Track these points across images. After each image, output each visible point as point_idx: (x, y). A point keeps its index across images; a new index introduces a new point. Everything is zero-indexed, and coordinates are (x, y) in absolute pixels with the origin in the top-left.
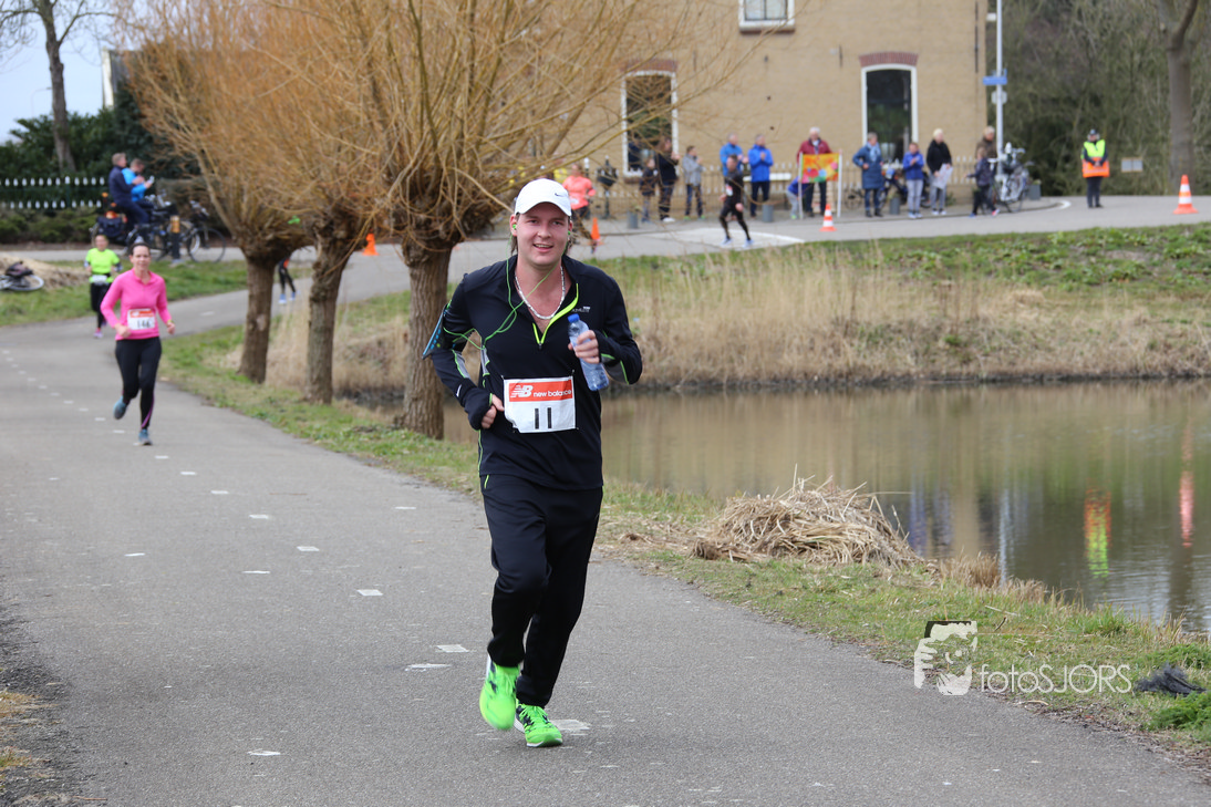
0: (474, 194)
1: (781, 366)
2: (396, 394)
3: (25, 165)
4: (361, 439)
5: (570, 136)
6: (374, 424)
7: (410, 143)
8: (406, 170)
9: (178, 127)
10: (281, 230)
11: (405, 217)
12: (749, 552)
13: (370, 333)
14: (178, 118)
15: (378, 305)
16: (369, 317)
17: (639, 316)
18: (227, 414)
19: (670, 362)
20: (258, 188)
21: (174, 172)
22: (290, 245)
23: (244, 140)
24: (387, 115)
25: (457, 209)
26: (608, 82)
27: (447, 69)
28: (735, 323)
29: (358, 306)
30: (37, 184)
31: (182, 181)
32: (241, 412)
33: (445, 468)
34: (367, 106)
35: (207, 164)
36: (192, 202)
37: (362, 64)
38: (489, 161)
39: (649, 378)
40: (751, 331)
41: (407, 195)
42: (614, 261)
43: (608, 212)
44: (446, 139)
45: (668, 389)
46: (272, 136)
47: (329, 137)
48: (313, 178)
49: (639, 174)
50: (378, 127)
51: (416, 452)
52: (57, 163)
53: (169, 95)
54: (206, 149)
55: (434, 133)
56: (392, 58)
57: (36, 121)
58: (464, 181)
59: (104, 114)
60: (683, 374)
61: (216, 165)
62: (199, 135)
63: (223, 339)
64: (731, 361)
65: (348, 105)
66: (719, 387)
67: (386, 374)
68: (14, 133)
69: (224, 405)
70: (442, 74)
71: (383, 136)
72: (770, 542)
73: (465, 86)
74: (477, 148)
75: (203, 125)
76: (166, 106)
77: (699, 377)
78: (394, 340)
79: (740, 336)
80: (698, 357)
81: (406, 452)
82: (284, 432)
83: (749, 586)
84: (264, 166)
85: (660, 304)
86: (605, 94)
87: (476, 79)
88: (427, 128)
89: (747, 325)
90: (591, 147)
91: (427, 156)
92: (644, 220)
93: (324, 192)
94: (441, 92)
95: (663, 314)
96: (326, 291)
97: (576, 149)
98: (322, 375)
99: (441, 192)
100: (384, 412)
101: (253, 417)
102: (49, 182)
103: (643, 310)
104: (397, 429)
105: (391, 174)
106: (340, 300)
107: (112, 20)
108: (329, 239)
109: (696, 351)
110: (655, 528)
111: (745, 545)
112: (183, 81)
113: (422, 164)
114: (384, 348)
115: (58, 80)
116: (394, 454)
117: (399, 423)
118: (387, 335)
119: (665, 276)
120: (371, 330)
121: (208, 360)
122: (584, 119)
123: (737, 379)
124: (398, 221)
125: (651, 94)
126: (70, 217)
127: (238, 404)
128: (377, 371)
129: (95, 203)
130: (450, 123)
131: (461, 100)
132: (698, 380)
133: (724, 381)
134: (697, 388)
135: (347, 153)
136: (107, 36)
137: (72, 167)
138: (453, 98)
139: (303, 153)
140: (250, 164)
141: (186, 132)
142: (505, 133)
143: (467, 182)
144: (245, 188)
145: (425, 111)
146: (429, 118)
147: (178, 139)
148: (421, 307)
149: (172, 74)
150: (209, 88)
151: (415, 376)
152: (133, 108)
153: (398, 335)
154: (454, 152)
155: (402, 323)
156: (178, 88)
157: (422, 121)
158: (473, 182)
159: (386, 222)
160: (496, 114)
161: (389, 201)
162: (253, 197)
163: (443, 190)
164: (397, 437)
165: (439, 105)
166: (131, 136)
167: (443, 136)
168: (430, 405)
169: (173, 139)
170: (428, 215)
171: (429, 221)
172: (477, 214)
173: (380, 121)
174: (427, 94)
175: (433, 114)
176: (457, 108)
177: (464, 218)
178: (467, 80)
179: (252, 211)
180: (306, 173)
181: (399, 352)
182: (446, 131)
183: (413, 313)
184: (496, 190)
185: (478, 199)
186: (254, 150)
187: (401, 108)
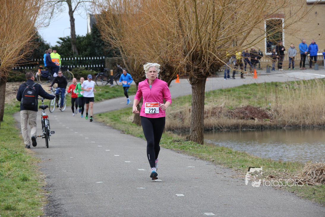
0: (214, 59)
1: (322, 120)
2: (186, 130)
4: (175, 144)
5: (247, 39)
6: (179, 139)
7: (192, 42)
8: (191, 51)
9: (113, 39)
11: (190, 67)
12: (314, 182)
13: (177, 109)
14: (113, 36)
15: (181, 100)
16: (177, 104)
17: (270, 103)
18: (129, 136)
19: (282, 118)
20: (140, 59)
21: (111, 55)
23: (135, 42)
24: (184, 32)
25: (208, 64)
26: (261, 19)
27: (205, 16)
28: (305, 105)
30: (66, 60)
31: (114, 58)
32: (134, 136)
33: (204, 153)
34: (177, 29)
35: (122, 51)
36: (117, 65)
37: (176, 15)
38: (219, 48)
39: (274, 124)
40: (311, 108)
41: (191, 60)
42: (262, 83)
43: (259, 67)
45: (281, 128)
46: (145, 41)
47: (164, 40)
48: (159, 55)
49: (270, 54)
50: (181, 36)
51: (194, 149)
52: (72, 52)
53: (110, 27)
54: (122, 46)
55: (200, 38)
56: (186, 12)
57: (66, 38)
58: (210, 54)
59: (88, 35)
60: (286, 123)
61: (125, 52)
62: (120, 41)
63: (128, 111)
64: (304, 118)
65: (171, 29)
66: (299, 127)
67: (183, 123)
68: (58, 42)
69: (128, 133)
70: (203, 18)
71: (182, 40)
72: (321, 179)
74: (215, 43)
75: (121, 38)
76: (109, 31)
77: (292, 124)
78: (186, 111)
79: (307, 110)
80: (292, 117)
81: (191, 148)
83: (314, 193)
84: (142, 51)
85: (278, 99)
86: (259, 24)
87: (215, 19)
88: (198, 37)
89: (309, 106)
90: (255, 42)
91: (198, 46)
92: (272, 70)
93: (162, 60)
94: (203, 24)
95: (279, 102)
97: (249, 43)
100: (182, 135)
101: (138, 137)
102: (70, 59)
103: (272, 101)
104: (188, 141)
105: (185, 53)
107: (91, 4)
108: (164, 76)
109: (291, 115)
110: (279, 174)
111: (312, 180)
112: (115, 23)
113: (196, 49)
114: (182, 114)
115: (73, 24)
116: (186, 149)
117: (188, 139)
118: (183, 110)
119: (280, 89)
120: (178, 108)
121: (122, 119)
122: (252, 33)
123: (306, 125)
124: (188, 69)
125: (276, 24)
126: (76, 71)
127: (133, 133)
128: (180, 122)
129: (85, 66)
130: (206, 34)
131: (210, 27)
132: (292, 125)
133: (301, 126)
134: (292, 128)
135: (170, 46)
136: (89, 9)
137: (77, 54)
138: (207, 26)
139: (155, 47)
140: (137, 51)
141: (115, 40)
142: (225, 38)
143: (211, 55)
144: (135, 59)
145: (197, 31)
146: (199, 33)
147: (113, 43)
148: (196, 98)
149: (111, 21)
150: (123, 25)
151: (193, 122)
152: (98, 33)
153: (187, 110)
154: (207, 45)
155: (189, 106)
156: (113, 25)
157: (196, 34)
158: (214, 55)
159: (184, 69)
160: (222, 31)
161: (185, 62)
162: (138, 62)
163: (203, 58)
164: (188, 143)
165: (202, 28)
166: (97, 43)
167: (203, 39)
168: (199, 132)
169: (111, 43)
170: (198, 66)
171: (198, 69)
172: (215, 66)
173: (182, 34)
174: (198, 25)
175: (200, 32)
176: (208, 29)
177: (211, 67)
178: (212, 20)
179: (138, 67)
180: (156, 53)
181: (187, 115)
182: (204, 37)
183: (193, 101)
184: (222, 58)
185: (215, 61)
186: (138, 46)
187: (189, 30)
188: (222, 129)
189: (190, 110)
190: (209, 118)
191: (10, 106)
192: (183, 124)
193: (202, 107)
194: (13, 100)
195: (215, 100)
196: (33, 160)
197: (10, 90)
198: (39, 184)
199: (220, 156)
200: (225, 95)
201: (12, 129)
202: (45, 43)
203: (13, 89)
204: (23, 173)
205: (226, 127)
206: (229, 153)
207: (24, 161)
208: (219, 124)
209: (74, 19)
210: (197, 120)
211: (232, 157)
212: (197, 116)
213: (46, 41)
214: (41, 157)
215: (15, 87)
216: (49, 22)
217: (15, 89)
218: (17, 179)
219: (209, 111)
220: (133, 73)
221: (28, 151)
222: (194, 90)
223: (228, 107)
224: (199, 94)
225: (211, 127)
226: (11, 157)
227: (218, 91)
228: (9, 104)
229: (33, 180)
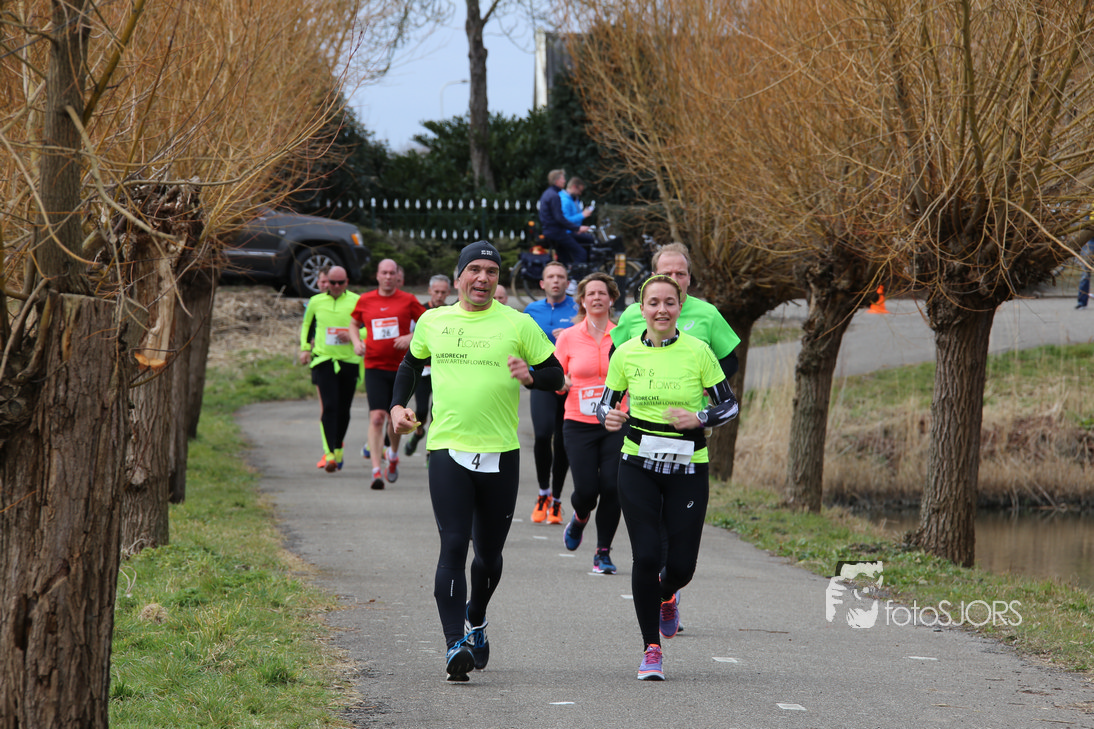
0: (1030, 233)
2: (906, 502)
3: (431, 182)
6: (878, 542)
7: (945, 163)
8: (938, 200)
9: (632, 136)
10: (762, 276)
11: (932, 263)
13: (873, 419)
14: (633, 124)
15: (886, 382)
16: (874, 396)
20: (734, 219)
21: (622, 196)
22: (773, 297)
24: (916, 126)
25: (1006, 254)
27: (1002, 64)
29: (858, 381)
30: (445, 207)
31: (632, 208)
34: (888, 113)
36: (645, 236)
37: (885, 56)
38: (1054, 190)
41: (938, 234)
44: (994, 160)
46: (758, 151)
47: (836, 153)
48: (809, 208)
50: (903, 141)
51: (937, 583)
52: (472, 180)
53: (623, 94)
54: (667, 166)
55: (979, 152)
56: (928, 48)
57: (449, 124)
58: (1017, 217)
59: (534, 115)
61: (679, 188)
62: (659, 147)
65: (863, 111)
67: (893, 475)
68: (419, 139)
70: (994, 72)
71: (909, 154)
73: (1025, 88)
74: (1038, 172)
75: (667, 135)
76: (619, 107)
78: (906, 428)
81: (922, 581)
82: (757, 546)
84: (744, 190)
87: (1042, 78)
88: (969, 144)
91: (967, 182)
93: (823, 229)
94: (992, 95)
96: (820, 360)
98: (809, 473)
99: (985, 230)
101: (715, 526)
102: (461, 205)
104: (910, 550)
105: (916, 206)
106: (836, 373)
108: (826, 290)
112: (643, 73)
113: (960, 193)
114: (891, 439)
115: (479, 71)
116: (905, 583)
117: (913, 542)
118: (896, 421)
124: (923, 268)
128: (881, 470)
129: (517, 234)
130: (1002, 137)
131: (1018, 108)
135: (856, 174)
136: (545, 13)
137: (491, 186)
138: (1008, 104)
139: (797, 175)
140: (726, 187)
141: (642, 143)
142: (1077, 153)
143: (1020, 218)
144: (717, 219)
145: (968, 122)
146: (973, 130)
147: (632, 152)
148: (949, 386)
149: (629, 65)
150: (677, 86)
151: (937, 478)
152: (574, 110)
153: (913, 422)
154: (1005, 177)
155: (921, 407)
156: (635, 84)
157: (963, 134)
158: (1029, 219)
159: (906, 269)
160: (1068, 126)
161: (912, 241)
162: (727, 231)
163: (988, 228)
164: (910, 561)
165: (988, 113)
166: (569, 146)
167: (991, 155)
168: (956, 519)
169: (624, 151)
170: (964, 261)
171: (966, 270)
172: (1032, 262)
173: (906, 134)
174: (972, 98)
175: (978, 125)
176: (1013, 117)
177: (1014, 268)
178: (1029, 80)
179: (724, 250)
180: (800, 201)
181: (912, 445)
182: (995, 148)
183: (938, 393)
184: (1061, 230)
185: (1036, 241)
186: (732, 168)
187: (935, 116)
188: (1049, 504)
189: (922, 423)
190: (997, 460)
191: (224, 377)
192: (893, 479)
193: (972, 420)
194: (239, 358)
195: (1027, 387)
196: (310, 602)
197: (226, 318)
198: (330, 696)
199: (1040, 619)
200: (1069, 371)
201: (230, 470)
202: (370, 139)
203: (239, 313)
204: (271, 651)
205: (1065, 498)
206: (1073, 606)
207: (276, 605)
208: (1036, 483)
209: (486, 51)
210: (952, 471)
211: (1085, 624)
212: (953, 456)
213: (373, 133)
214: (341, 588)
215: (246, 305)
216: (389, 58)
217: (248, 314)
218: (250, 675)
219: (998, 429)
220: (705, 271)
221: (291, 564)
222: (944, 352)
223: (1077, 420)
224: (962, 368)
225: (1004, 496)
226: (227, 585)
227: (1038, 355)
228: (221, 370)
229: (310, 682)
